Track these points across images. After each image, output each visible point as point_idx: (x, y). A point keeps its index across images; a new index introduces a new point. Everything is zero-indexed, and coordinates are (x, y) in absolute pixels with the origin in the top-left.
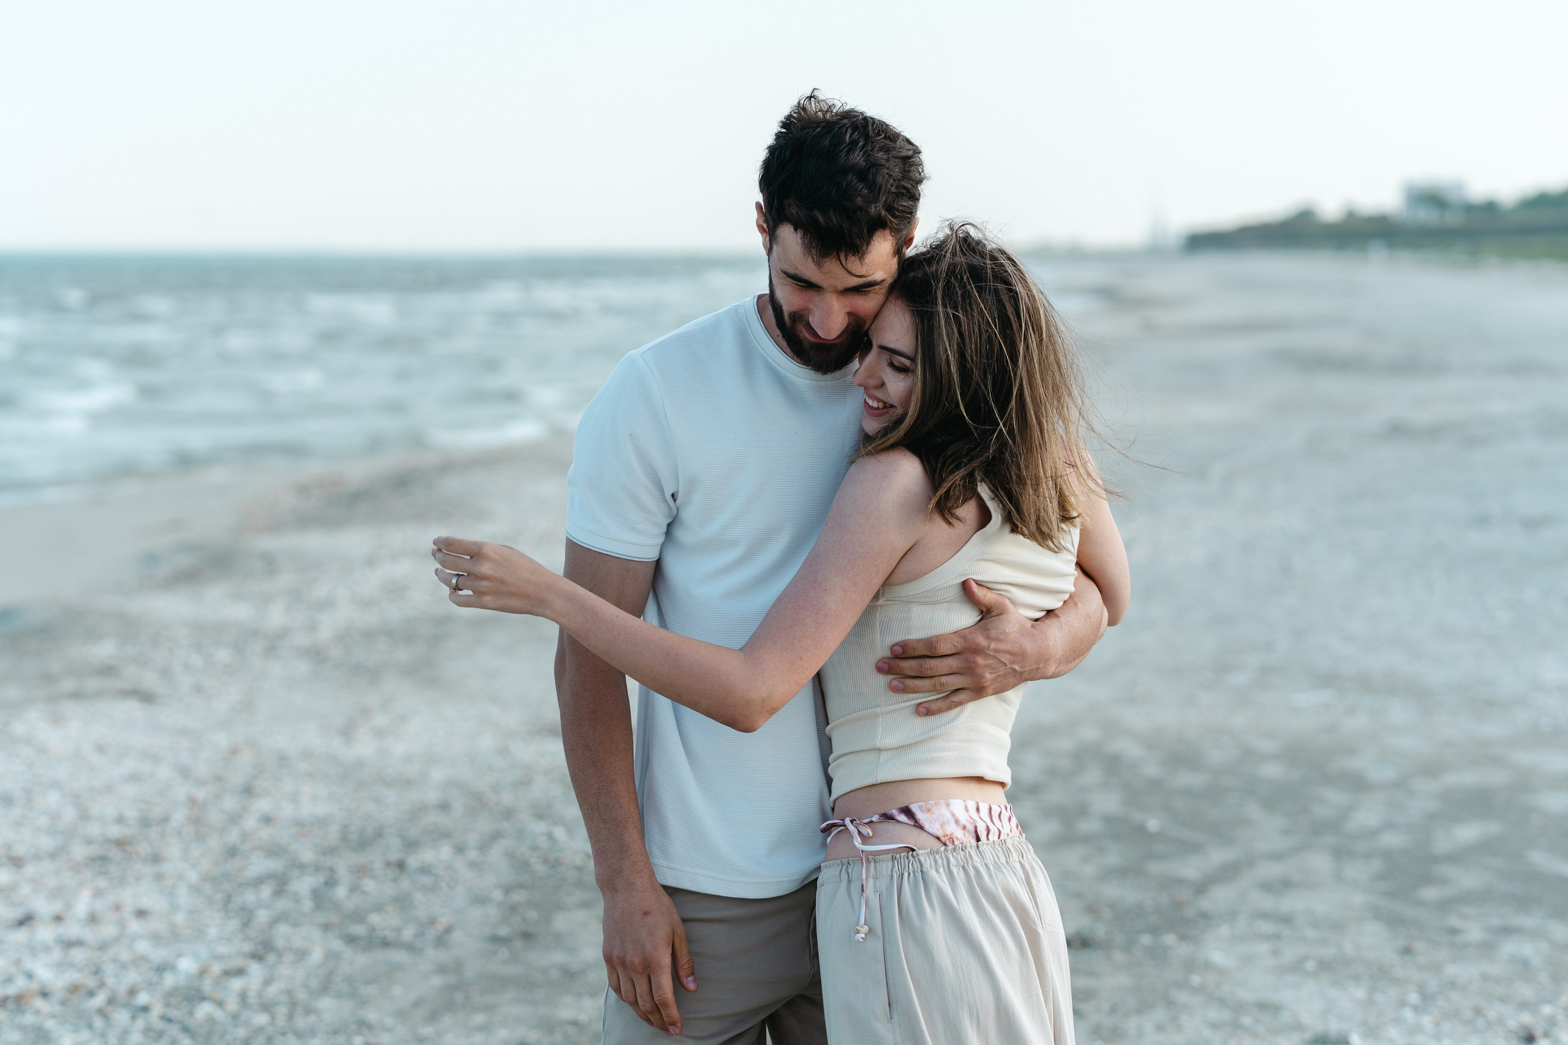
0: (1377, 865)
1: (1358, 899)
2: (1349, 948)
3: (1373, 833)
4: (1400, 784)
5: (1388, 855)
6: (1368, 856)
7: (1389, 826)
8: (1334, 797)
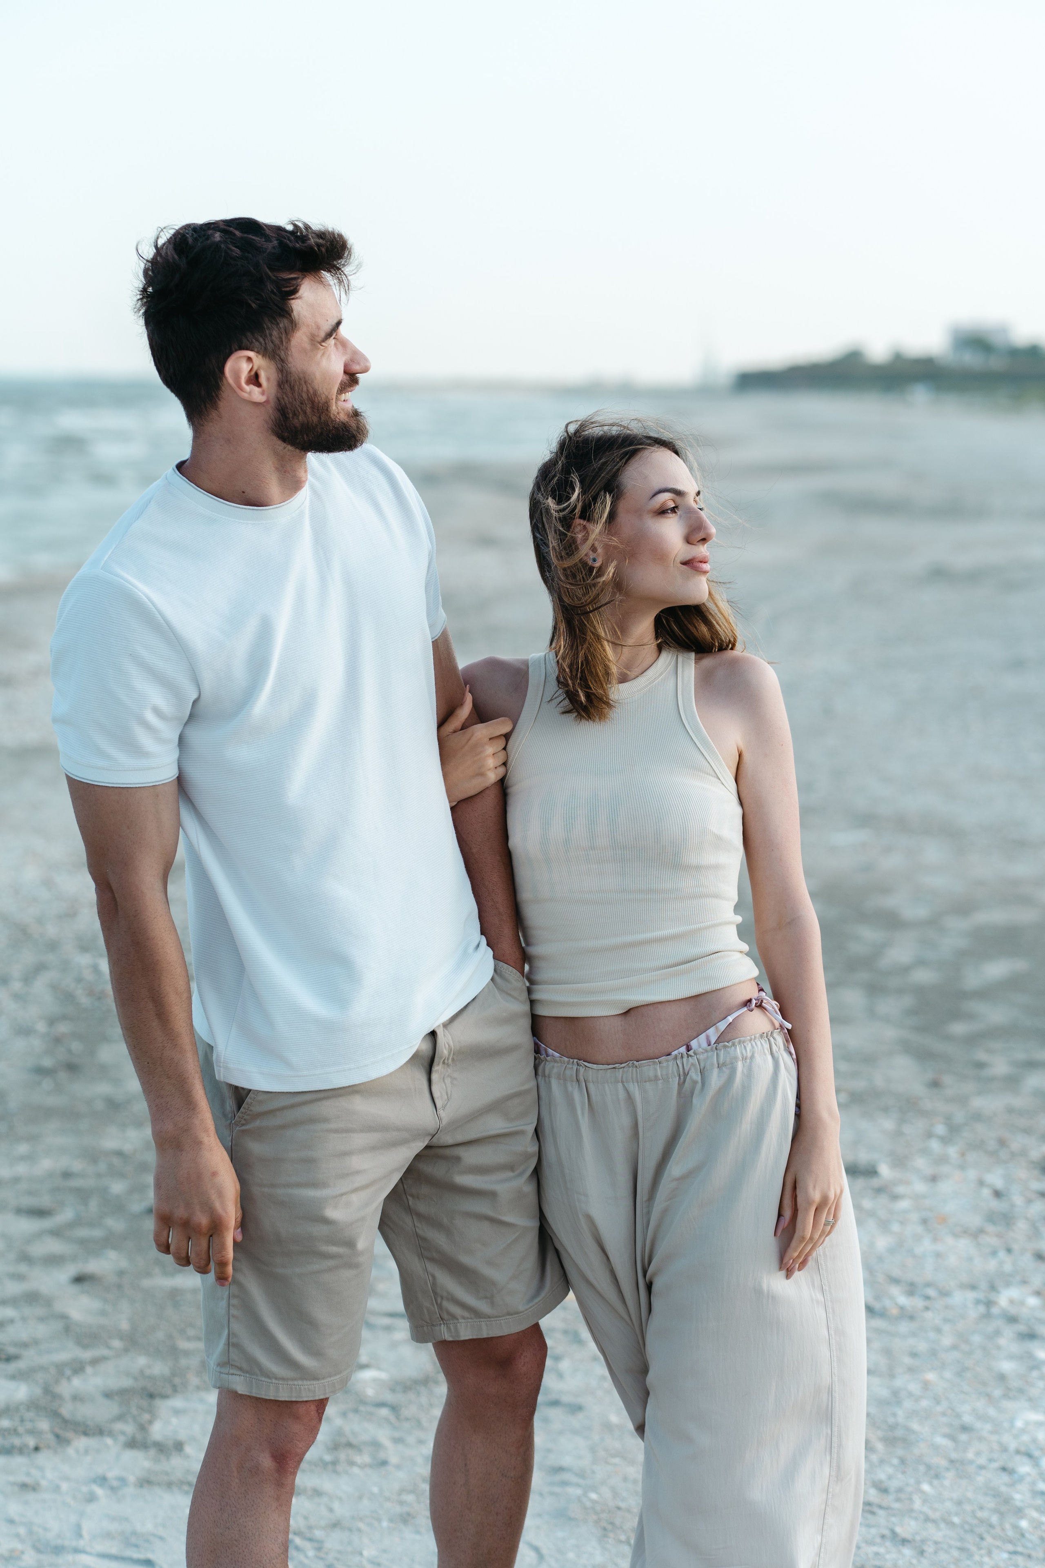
0: (908, 1001)
1: (890, 1033)
2: (879, 1081)
3: (906, 970)
4: (933, 922)
5: (920, 991)
6: (900, 991)
7: (921, 963)
8: (869, 934)
